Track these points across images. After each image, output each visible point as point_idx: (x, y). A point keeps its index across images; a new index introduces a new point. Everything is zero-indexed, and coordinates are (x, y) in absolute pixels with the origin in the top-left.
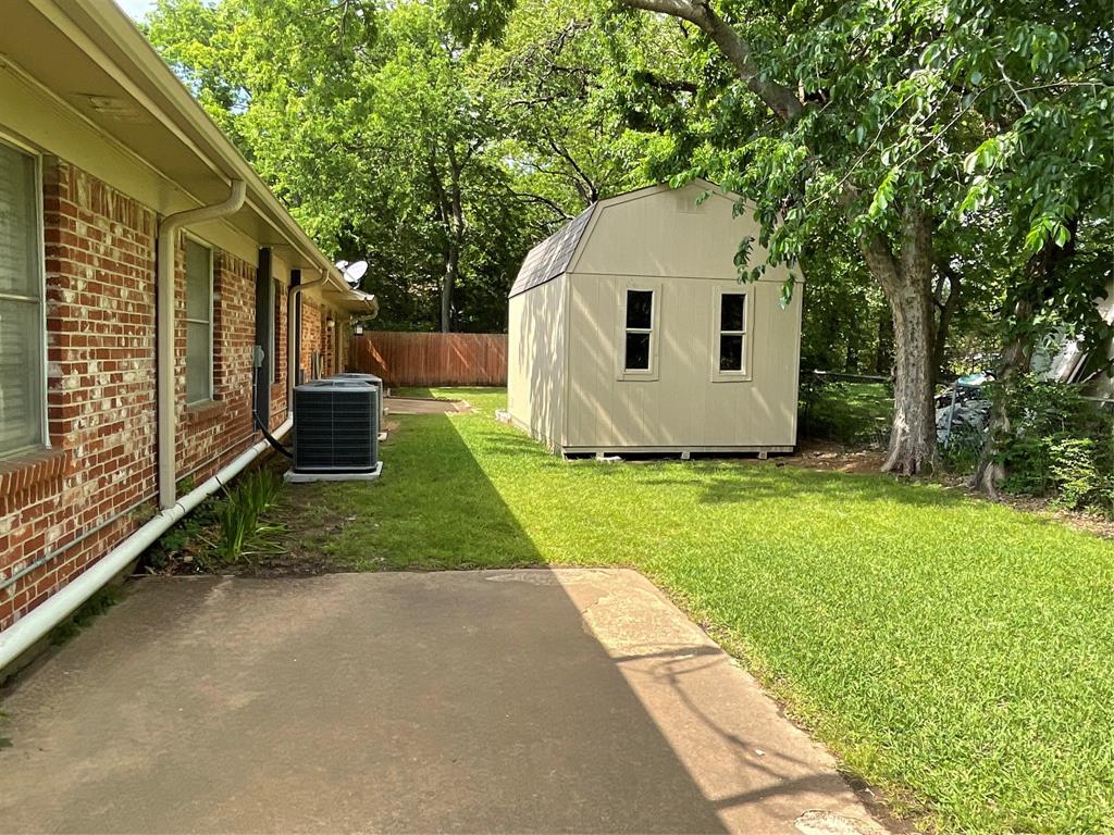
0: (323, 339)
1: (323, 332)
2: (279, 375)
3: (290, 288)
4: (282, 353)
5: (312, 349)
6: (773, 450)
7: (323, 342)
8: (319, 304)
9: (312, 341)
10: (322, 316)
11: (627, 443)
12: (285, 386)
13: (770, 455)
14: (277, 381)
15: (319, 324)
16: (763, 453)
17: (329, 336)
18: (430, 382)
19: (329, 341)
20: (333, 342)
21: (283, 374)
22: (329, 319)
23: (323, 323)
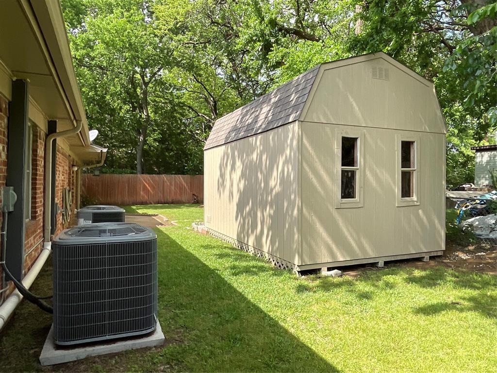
0: (69, 179)
1: (70, 174)
2: (36, 212)
3: (47, 136)
4: (38, 191)
5: (63, 186)
6: (432, 255)
7: (69, 181)
8: (67, 154)
9: (63, 181)
10: (69, 163)
11: (342, 258)
12: (42, 220)
13: (431, 258)
14: (34, 217)
15: (67, 168)
16: (427, 258)
17: (73, 177)
18: (131, 203)
19: (73, 181)
20: (75, 181)
21: (40, 211)
22: (73, 166)
23: (69, 168)
